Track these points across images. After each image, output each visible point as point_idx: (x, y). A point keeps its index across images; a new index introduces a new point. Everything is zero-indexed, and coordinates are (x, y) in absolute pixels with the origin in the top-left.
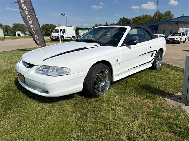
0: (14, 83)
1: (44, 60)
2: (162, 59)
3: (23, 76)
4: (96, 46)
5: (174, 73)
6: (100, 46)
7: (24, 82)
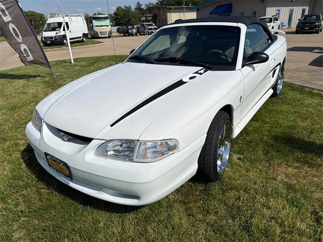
1: (112, 126)
2: (283, 76)
3: (65, 164)
4: (197, 73)
6: (205, 72)
7: (66, 176)
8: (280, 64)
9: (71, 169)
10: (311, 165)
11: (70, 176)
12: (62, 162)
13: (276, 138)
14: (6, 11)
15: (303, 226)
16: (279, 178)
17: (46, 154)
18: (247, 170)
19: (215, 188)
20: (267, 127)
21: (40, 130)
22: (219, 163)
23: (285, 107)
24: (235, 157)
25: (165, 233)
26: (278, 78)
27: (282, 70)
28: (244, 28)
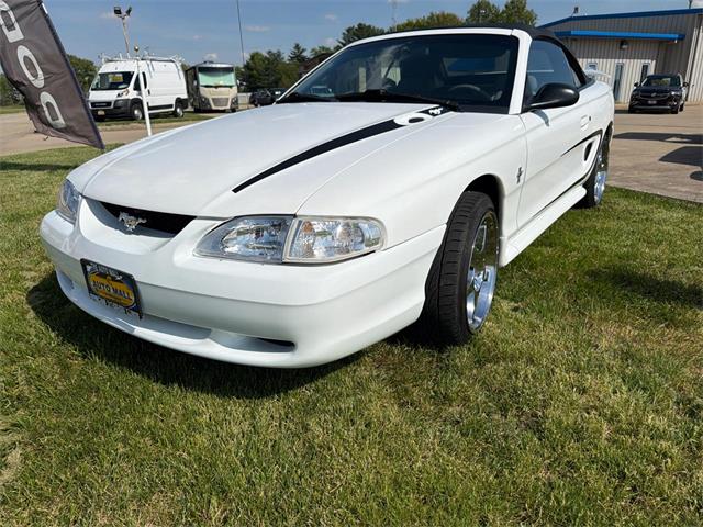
0: (31, 314)
1: (236, 190)
2: (606, 164)
4: (426, 112)
5: (661, 214)
6: (442, 112)
7: (128, 309)
8: (600, 132)
9: (140, 287)
10: (672, 323)
11: (137, 309)
12: (120, 273)
13: (594, 274)
14: (11, 13)
15: (661, 423)
16: (603, 344)
17: (84, 263)
18: (533, 327)
19: (462, 356)
20: (574, 256)
21: (74, 220)
22: (470, 307)
23: (612, 224)
24: (506, 306)
25: (350, 434)
26: (596, 168)
27: (604, 148)
28: (525, 40)
